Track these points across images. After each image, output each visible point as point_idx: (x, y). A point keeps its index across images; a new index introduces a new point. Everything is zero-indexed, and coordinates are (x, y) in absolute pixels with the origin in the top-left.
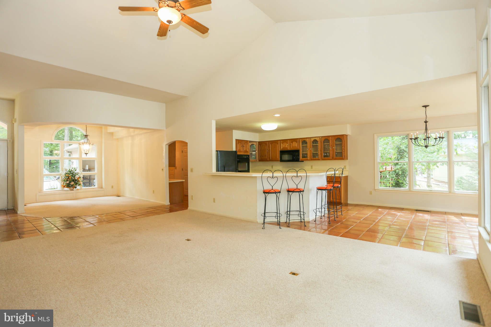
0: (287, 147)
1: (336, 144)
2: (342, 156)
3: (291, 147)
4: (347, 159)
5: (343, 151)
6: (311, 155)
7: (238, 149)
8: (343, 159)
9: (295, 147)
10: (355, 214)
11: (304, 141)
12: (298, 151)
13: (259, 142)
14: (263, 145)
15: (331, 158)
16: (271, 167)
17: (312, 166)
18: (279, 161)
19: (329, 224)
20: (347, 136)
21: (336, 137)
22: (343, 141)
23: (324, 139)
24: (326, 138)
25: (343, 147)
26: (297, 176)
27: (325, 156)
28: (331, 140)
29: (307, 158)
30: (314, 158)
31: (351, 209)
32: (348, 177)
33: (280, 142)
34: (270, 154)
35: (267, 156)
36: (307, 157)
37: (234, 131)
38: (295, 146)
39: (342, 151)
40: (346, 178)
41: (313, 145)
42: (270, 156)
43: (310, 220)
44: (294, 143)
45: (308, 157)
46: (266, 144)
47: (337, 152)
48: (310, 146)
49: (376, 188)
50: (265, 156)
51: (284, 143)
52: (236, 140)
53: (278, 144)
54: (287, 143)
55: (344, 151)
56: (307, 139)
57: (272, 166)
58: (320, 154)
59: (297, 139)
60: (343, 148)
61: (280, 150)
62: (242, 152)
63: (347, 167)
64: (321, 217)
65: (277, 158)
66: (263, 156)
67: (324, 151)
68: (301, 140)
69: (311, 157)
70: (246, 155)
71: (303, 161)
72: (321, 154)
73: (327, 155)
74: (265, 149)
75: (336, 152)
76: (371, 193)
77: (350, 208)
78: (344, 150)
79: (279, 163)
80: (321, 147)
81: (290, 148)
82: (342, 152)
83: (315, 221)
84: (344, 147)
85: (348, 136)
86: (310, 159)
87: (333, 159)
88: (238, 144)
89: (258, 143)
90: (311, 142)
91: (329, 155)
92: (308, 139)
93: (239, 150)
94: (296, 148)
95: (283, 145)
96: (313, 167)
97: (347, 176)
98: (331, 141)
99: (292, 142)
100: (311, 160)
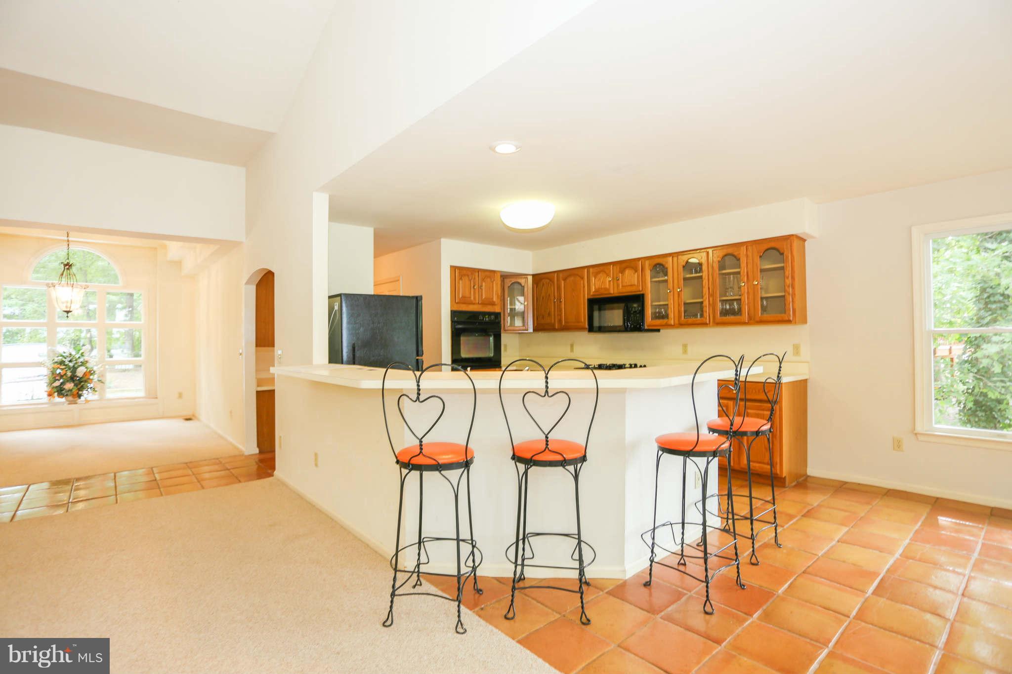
0: (608, 286)
1: (762, 271)
2: (784, 310)
3: (618, 286)
4: (804, 321)
5: (789, 294)
6: (679, 312)
7: (461, 296)
8: (789, 322)
9: (631, 285)
10: (834, 543)
11: (658, 265)
12: (639, 298)
13: (534, 276)
14: (544, 283)
15: (745, 316)
16: (569, 348)
17: (685, 346)
18: (586, 329)
19: (706, 613)
20: (805, 240)
21: (766, 246)
22: (787, 257)
23: (720, 253)
24: (730, 251)
25: (788, 278)
26: (547, 392)
27: (725, 313)
28: (747, 256)
29: (665, 321)
30: (691, 320)
31: (819, 506)
32: (809, 384)
33: (588, 272)
34: (561, 311)
35: (554, 315)
36: (666, 316)
37: (443, 240)
38: (629, 283)
39: (787, 294)
40: (801, 386)
41: (688, 276)
42: (561, 315)
43: (627, 578)
44: (627, 272)
45: (671, 315)
46: (551, 280)
47: (767, 298)
48: (676, 281)
49: (919, 429)
50: (549, 314)
51: (601, 274)
52: (454, 269)
53: (583, 278)
54: (608, 275)
55: (794, 295)
56: (665, 259)
57: (572, 346)
58: (709, 304)
59: (639, 259)
60: (789, 281)
61: (590, 297)
62: (474, 304)
63: (805, 351)
64: (682, 561)
65: (582, 322)
66: (543, 317)
67: (720, 296)
68: (647, 263)
69: (680, 317)
70: (490, 314)
71: (658, 331)
72: (713, 306)
73: (734, 309)
74: (549, 295)
75: (762, 298)
76: (898, 445)
77: (814, 499)
78: (793, 288)
79: (585, 335)
80: (713, 283)
81: (616, 289)
82: (784, 296)
83: (647, 584)
84: (793, 278)
85: (806, 243)
86: (677, 322)
87: (754, 321)
88: (461, 279)
89: (530, 278)
90: (681, 268)
91: (740, 310)
92: (671, 258)
93: (463, 297)
94: (633, 289)
95: (596, 282)
96: (689, 349)
97: (805, 381)
98: (743, 260)
99: (622, 271)
100: (681, 325)
